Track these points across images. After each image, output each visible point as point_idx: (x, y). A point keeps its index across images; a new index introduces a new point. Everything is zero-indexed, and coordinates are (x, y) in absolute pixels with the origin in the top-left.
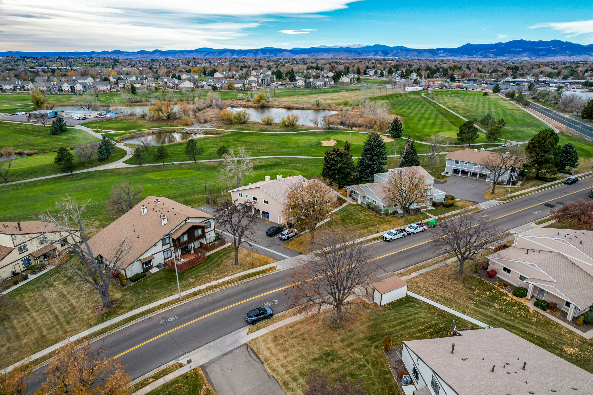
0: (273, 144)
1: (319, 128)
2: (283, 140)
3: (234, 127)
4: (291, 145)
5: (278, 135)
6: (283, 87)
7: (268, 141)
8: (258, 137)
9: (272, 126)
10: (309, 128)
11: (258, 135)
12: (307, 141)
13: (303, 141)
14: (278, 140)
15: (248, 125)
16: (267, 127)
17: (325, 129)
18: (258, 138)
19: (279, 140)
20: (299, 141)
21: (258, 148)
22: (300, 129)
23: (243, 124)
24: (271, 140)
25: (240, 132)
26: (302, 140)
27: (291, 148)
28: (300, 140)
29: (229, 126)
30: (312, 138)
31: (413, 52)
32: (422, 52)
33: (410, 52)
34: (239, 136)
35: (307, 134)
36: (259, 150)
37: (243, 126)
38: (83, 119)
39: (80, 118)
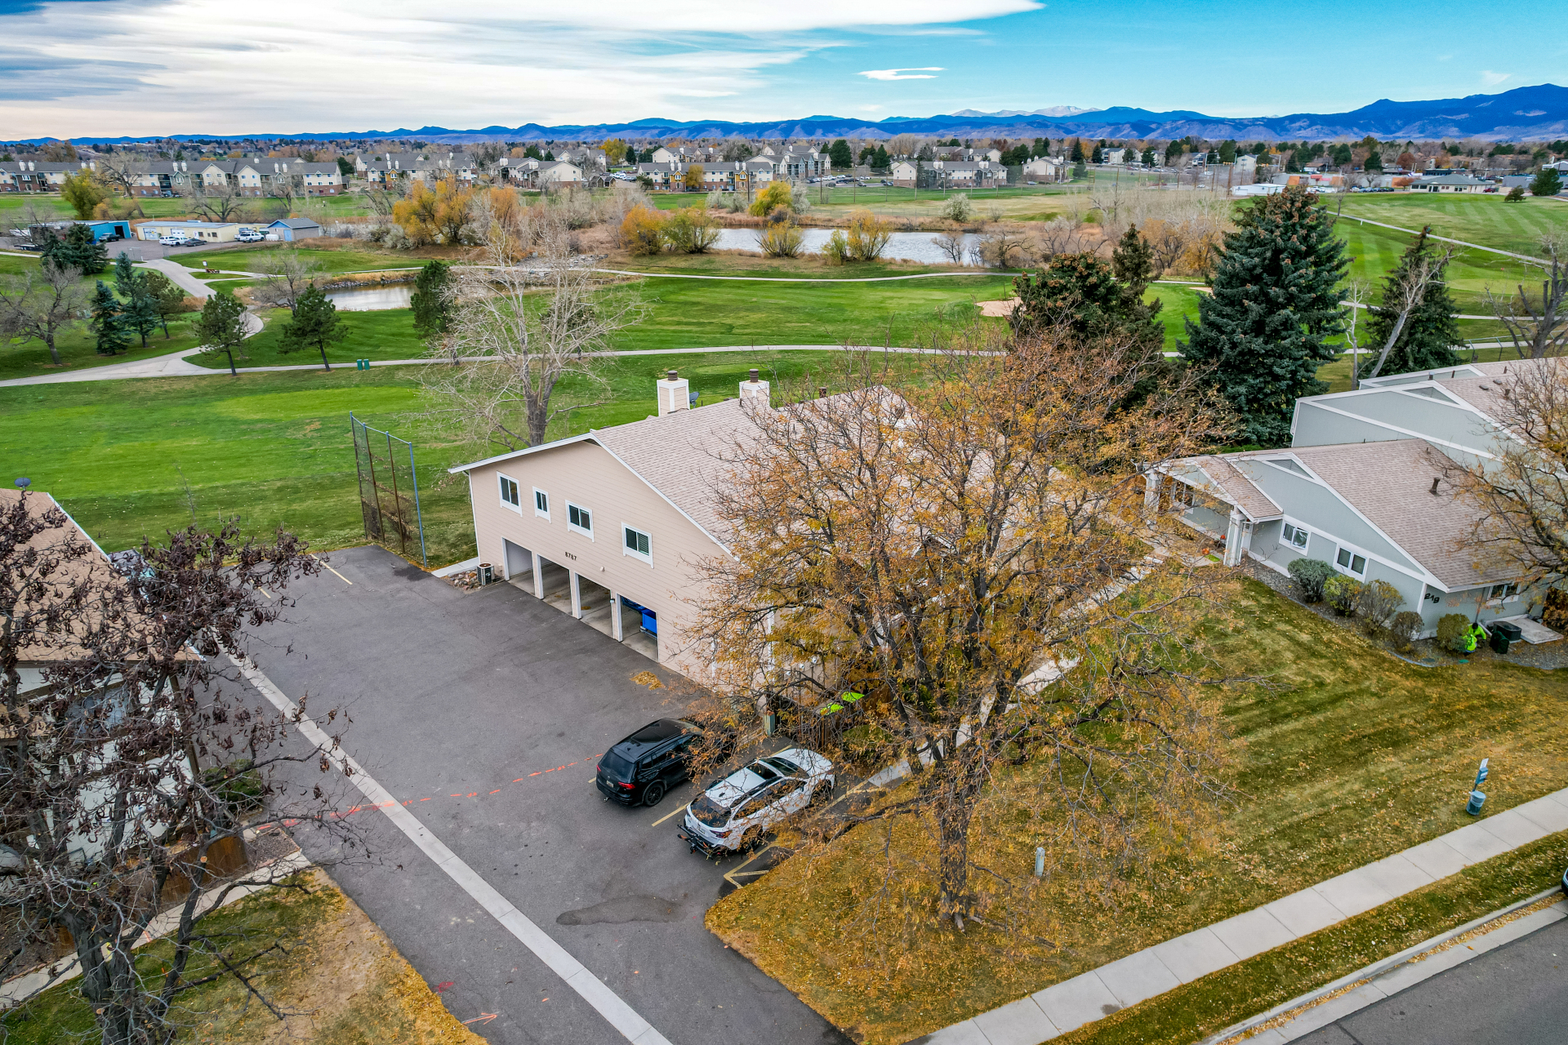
0: (788, 309)
1: (968, 269)
2: (829, 301)
3: (664, 263)
4: (856, 313)
5: (813, 287)
6: (850, 186)
7: (773, 301)
8: (740, 291)
9: (795, 262)
10: (926, 269)
11: (739, 287)
12: (922, 302)
13: (906, 302)
14: (809, 299)
15: (712, 257)
16: (776, 262)
17: (986, 270)
18: (736, 294)
19: (814, 299)
20: (888, 304)
21: (728, 321)
22: (894, 268)
23: (695, 257)
24: (783, 299)
25: (679, 279)
26: (901, 301)
27: (856, 321)
28: (895, 301)
29: (645, 261)
30: (937, 295)
31: (1221, 126)
32: (1246, 126)
33: (1211, 127)
34: (671, 288)
35: (919, 284)
36: (731, 327)
37: (696, 261)
38: (188, 245)
39: (181, 242)
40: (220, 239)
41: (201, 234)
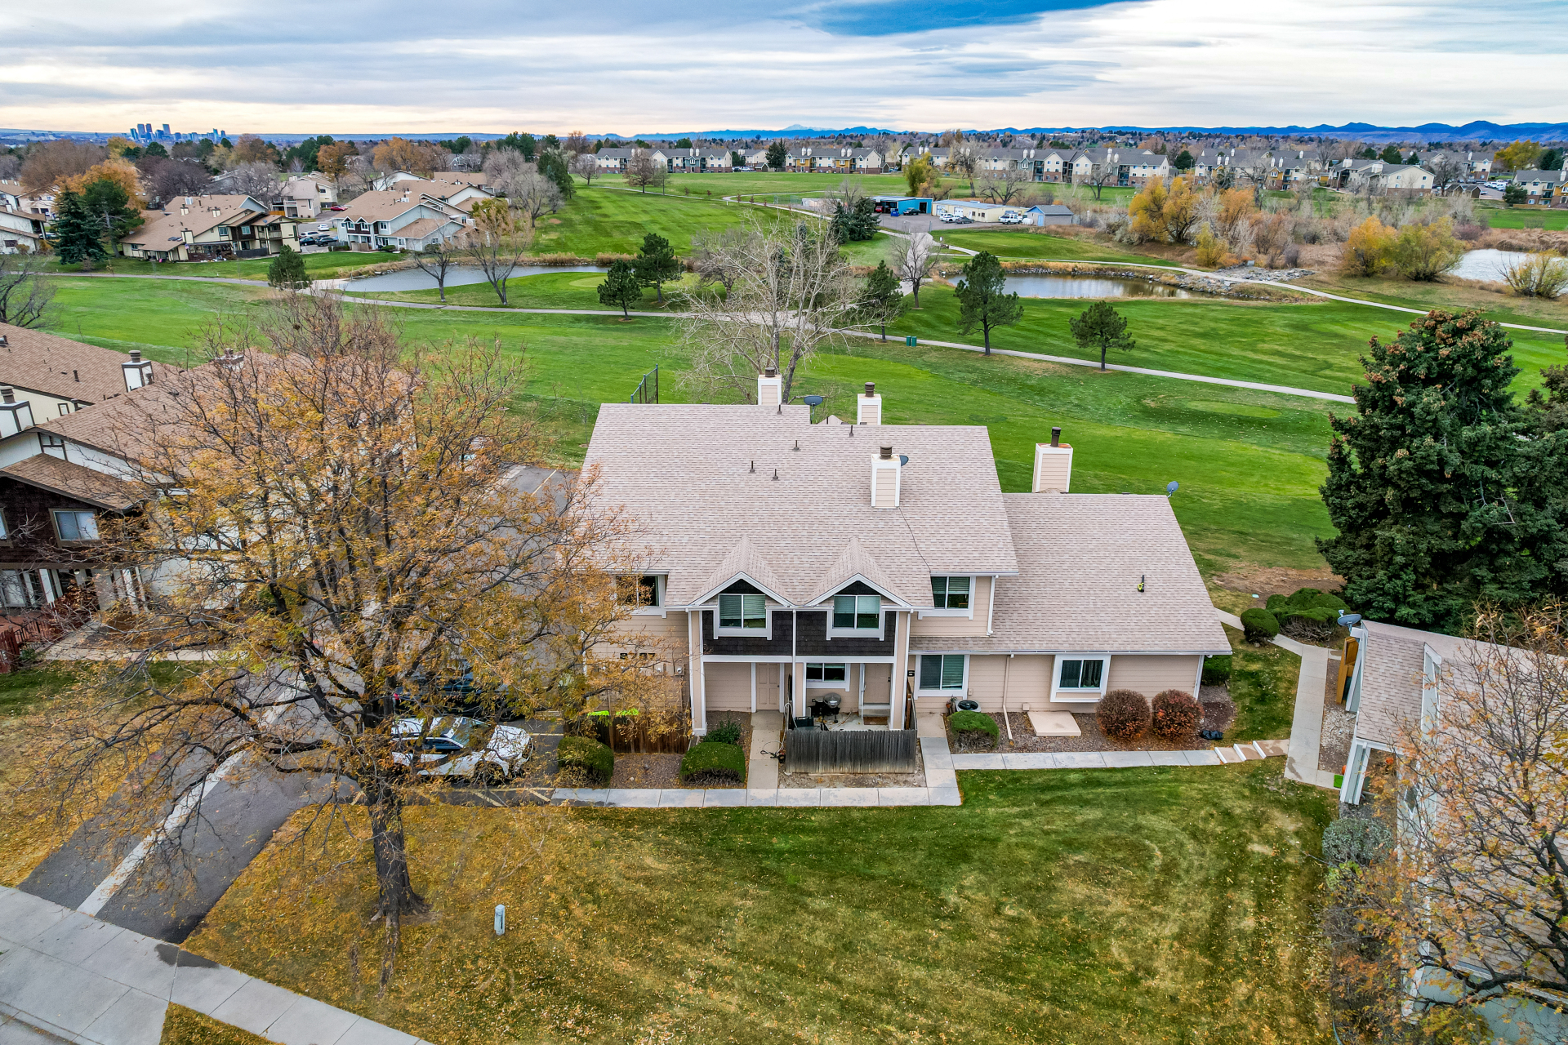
15: (1437, 287)
23: (1417, 284)
38: (958, 222)
39: (954, 219)
40: (986, 219)
41: (974, 214)
